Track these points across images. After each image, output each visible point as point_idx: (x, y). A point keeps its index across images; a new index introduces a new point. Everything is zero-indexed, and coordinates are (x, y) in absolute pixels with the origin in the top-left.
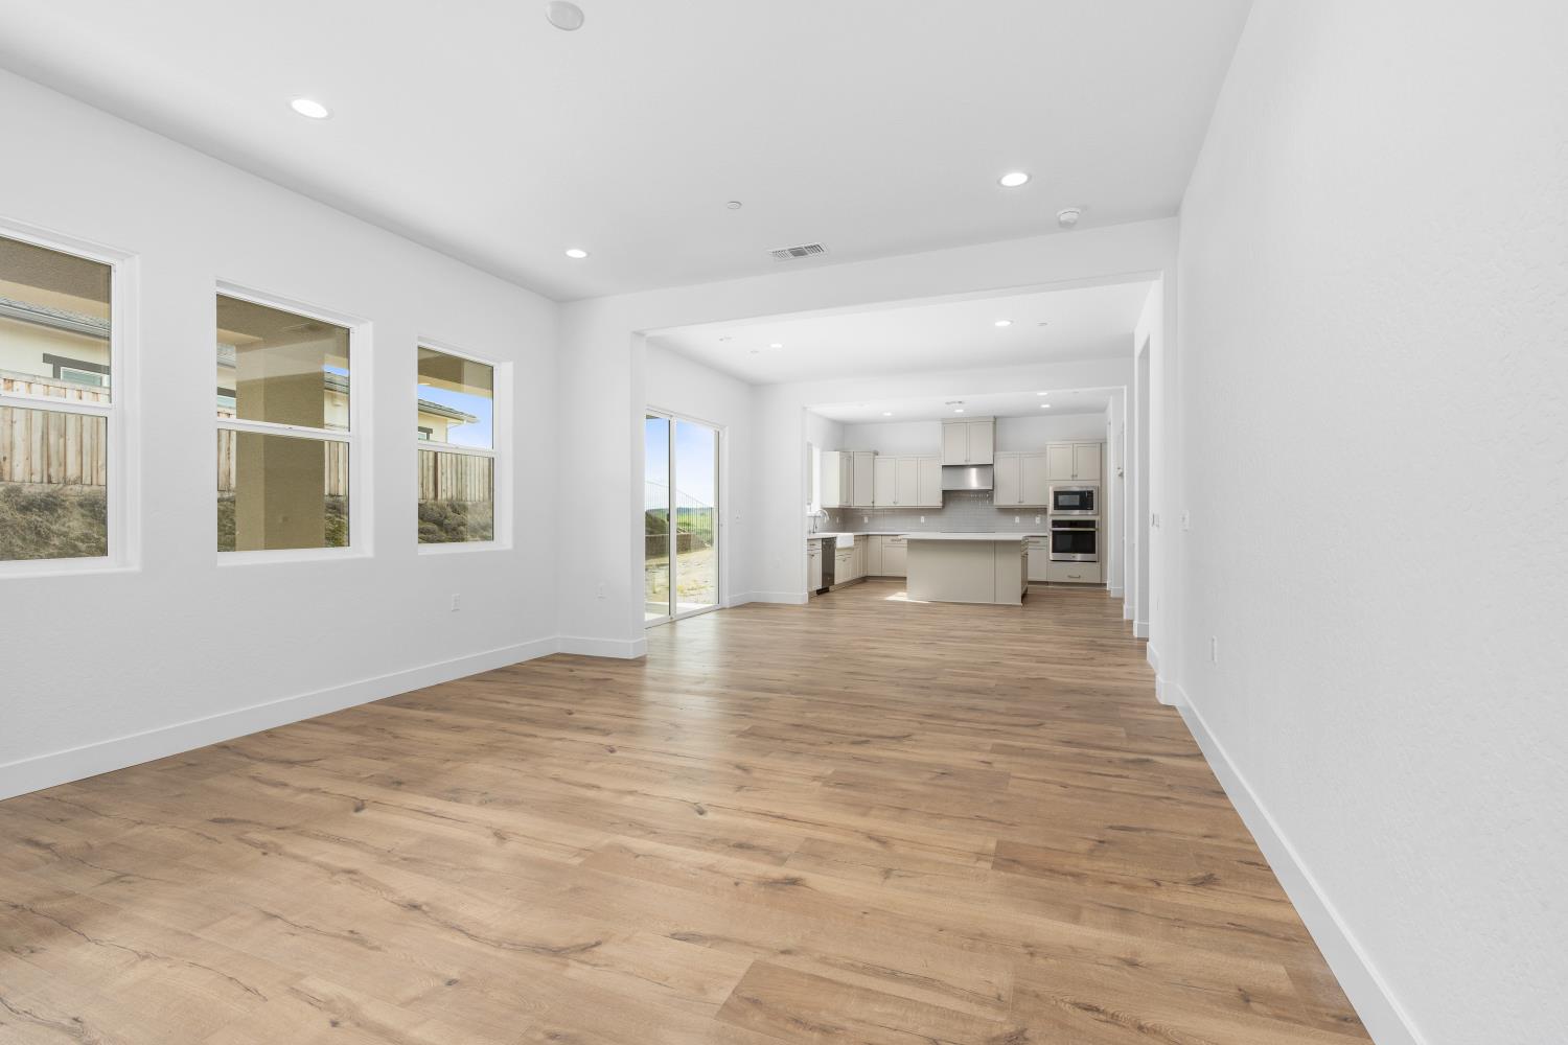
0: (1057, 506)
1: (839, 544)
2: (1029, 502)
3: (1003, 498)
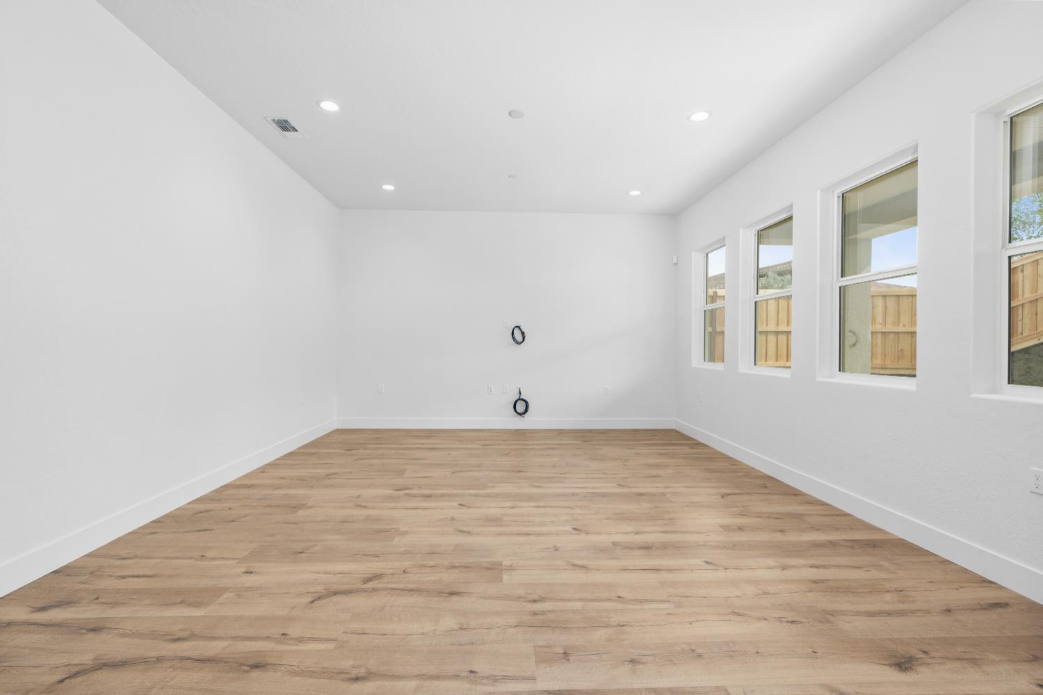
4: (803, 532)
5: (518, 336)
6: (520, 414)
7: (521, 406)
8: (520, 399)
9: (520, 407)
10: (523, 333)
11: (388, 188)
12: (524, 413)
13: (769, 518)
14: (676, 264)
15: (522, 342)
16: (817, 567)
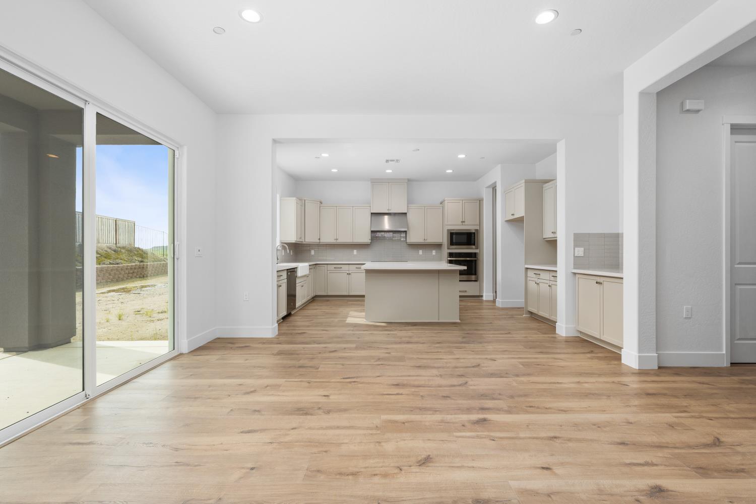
0: (452, 243)
1: (300, 273)
2: (431, 240)
3: (413, 238)
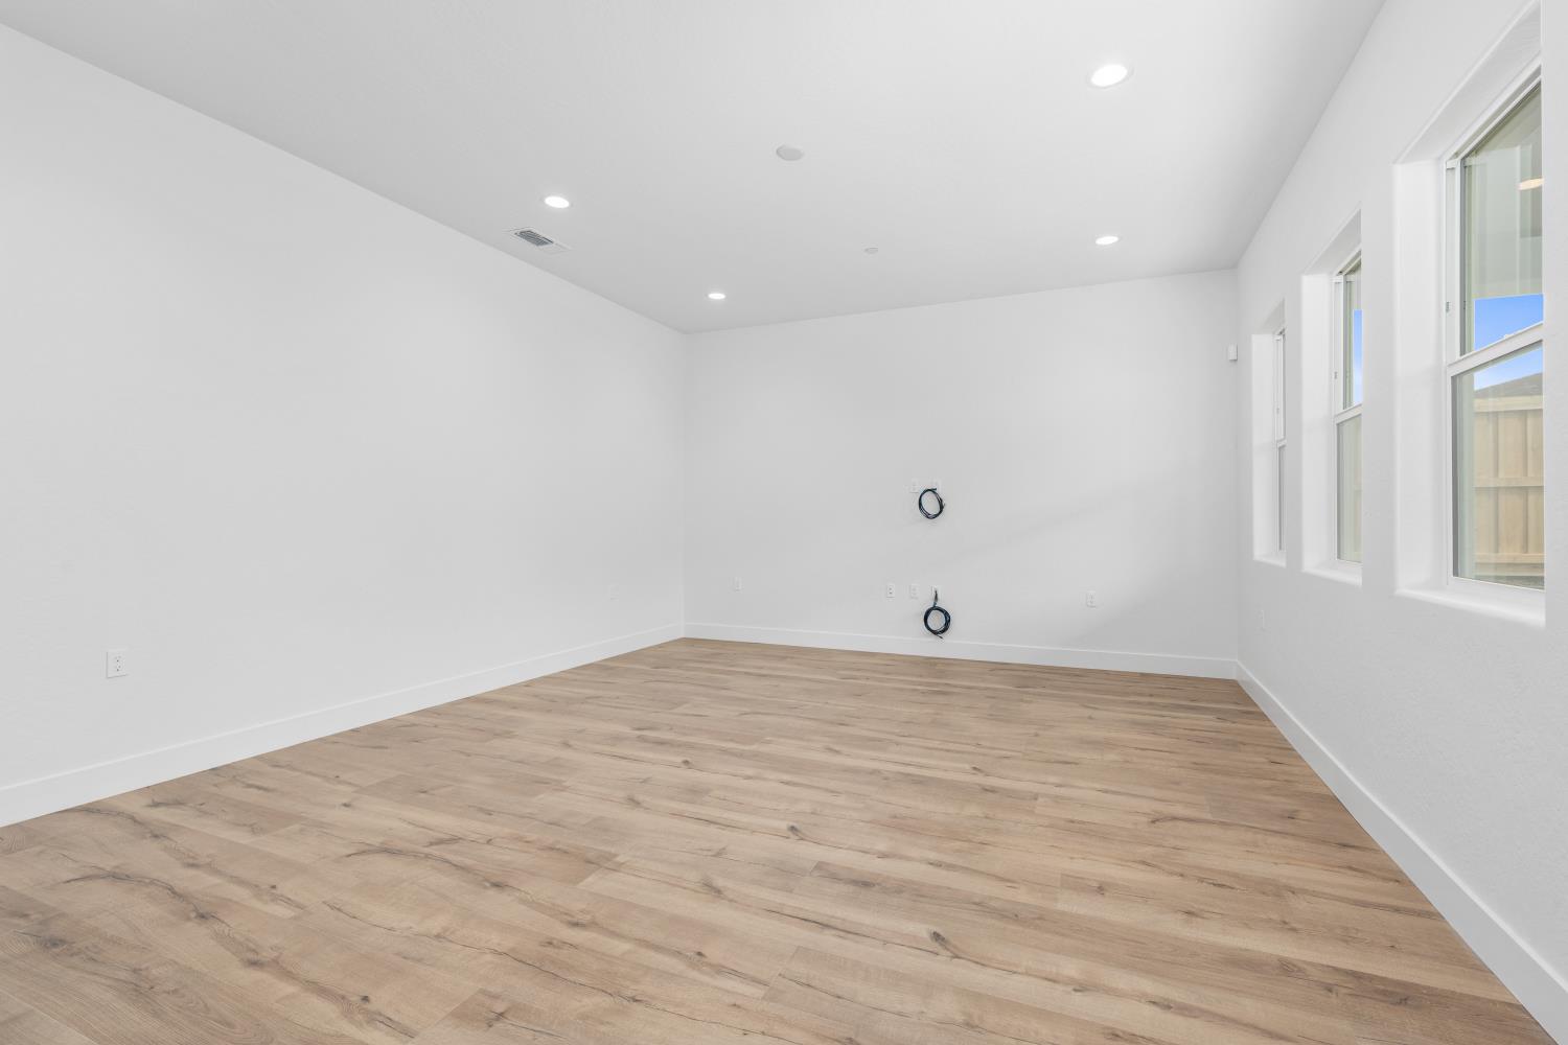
4: (1246, 925)
5: (932, 506)
6: (935, 633)
7: (938, 620)
8: (935, 608)
9: (936, 621)
10: (940, 501)
11: (717, 296)
12: (943, 631)
13: (1201, 880)
14: (1235, 360)
15: (936, 516)
16: (1166, 1006)
